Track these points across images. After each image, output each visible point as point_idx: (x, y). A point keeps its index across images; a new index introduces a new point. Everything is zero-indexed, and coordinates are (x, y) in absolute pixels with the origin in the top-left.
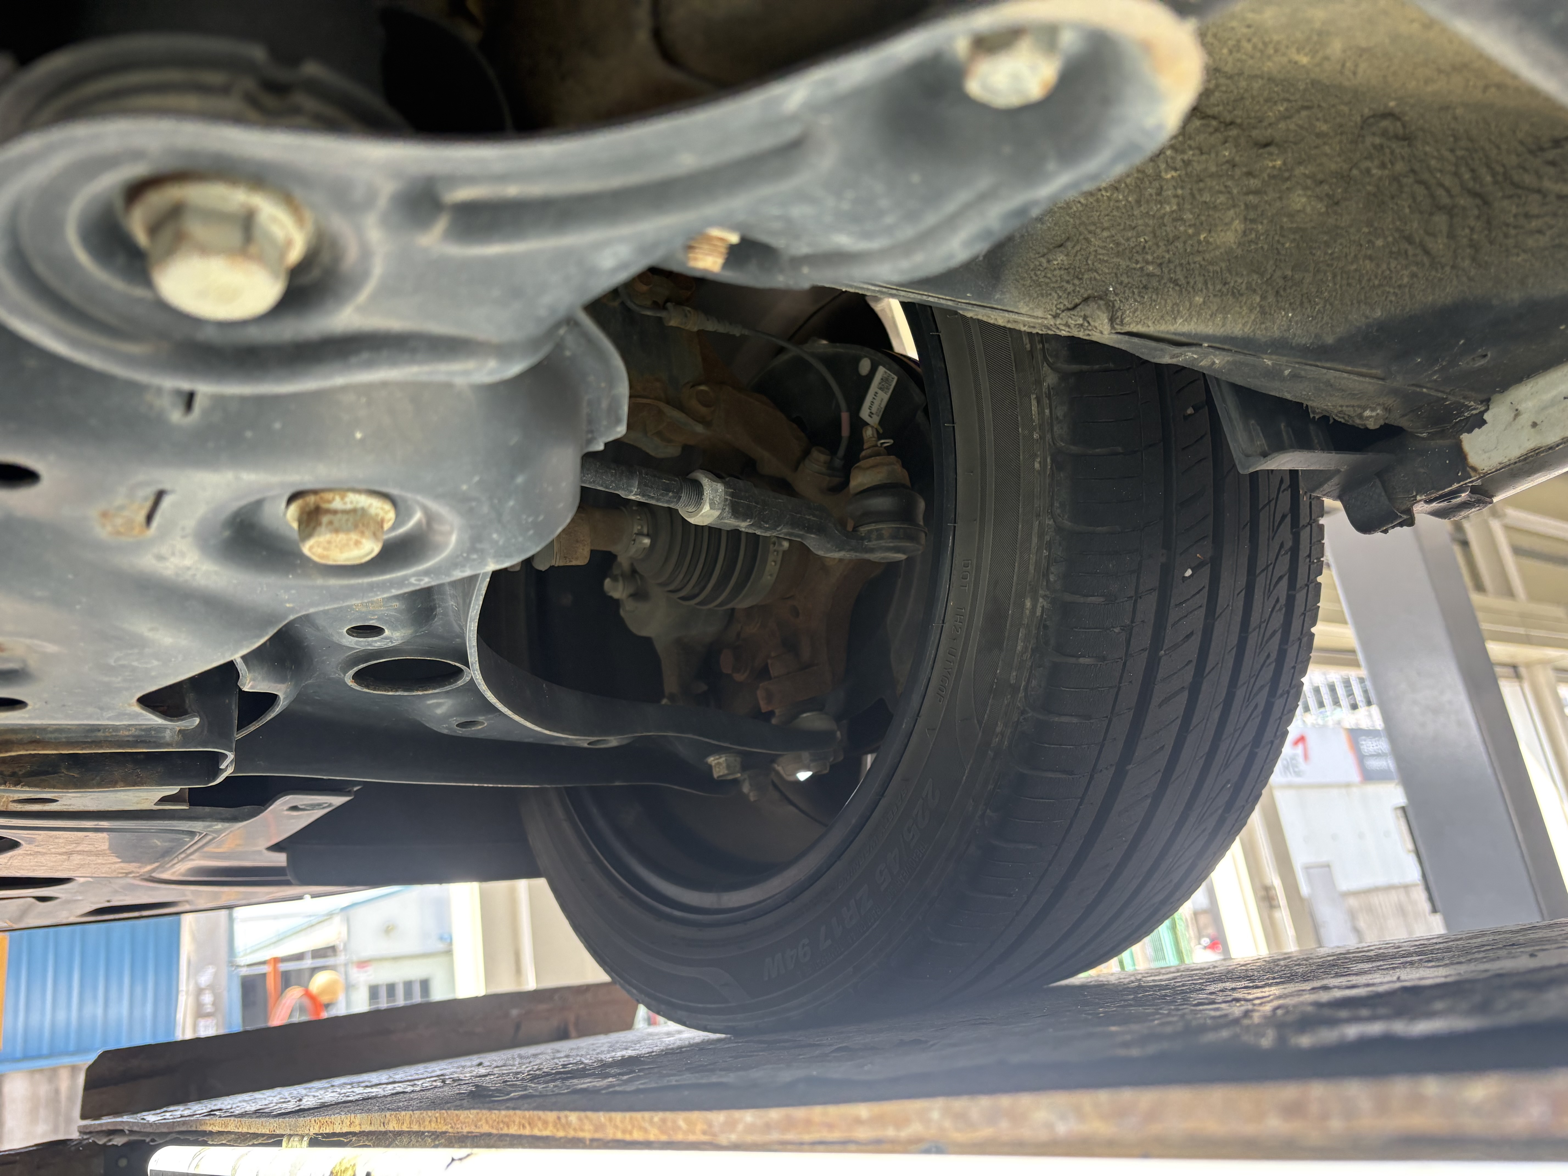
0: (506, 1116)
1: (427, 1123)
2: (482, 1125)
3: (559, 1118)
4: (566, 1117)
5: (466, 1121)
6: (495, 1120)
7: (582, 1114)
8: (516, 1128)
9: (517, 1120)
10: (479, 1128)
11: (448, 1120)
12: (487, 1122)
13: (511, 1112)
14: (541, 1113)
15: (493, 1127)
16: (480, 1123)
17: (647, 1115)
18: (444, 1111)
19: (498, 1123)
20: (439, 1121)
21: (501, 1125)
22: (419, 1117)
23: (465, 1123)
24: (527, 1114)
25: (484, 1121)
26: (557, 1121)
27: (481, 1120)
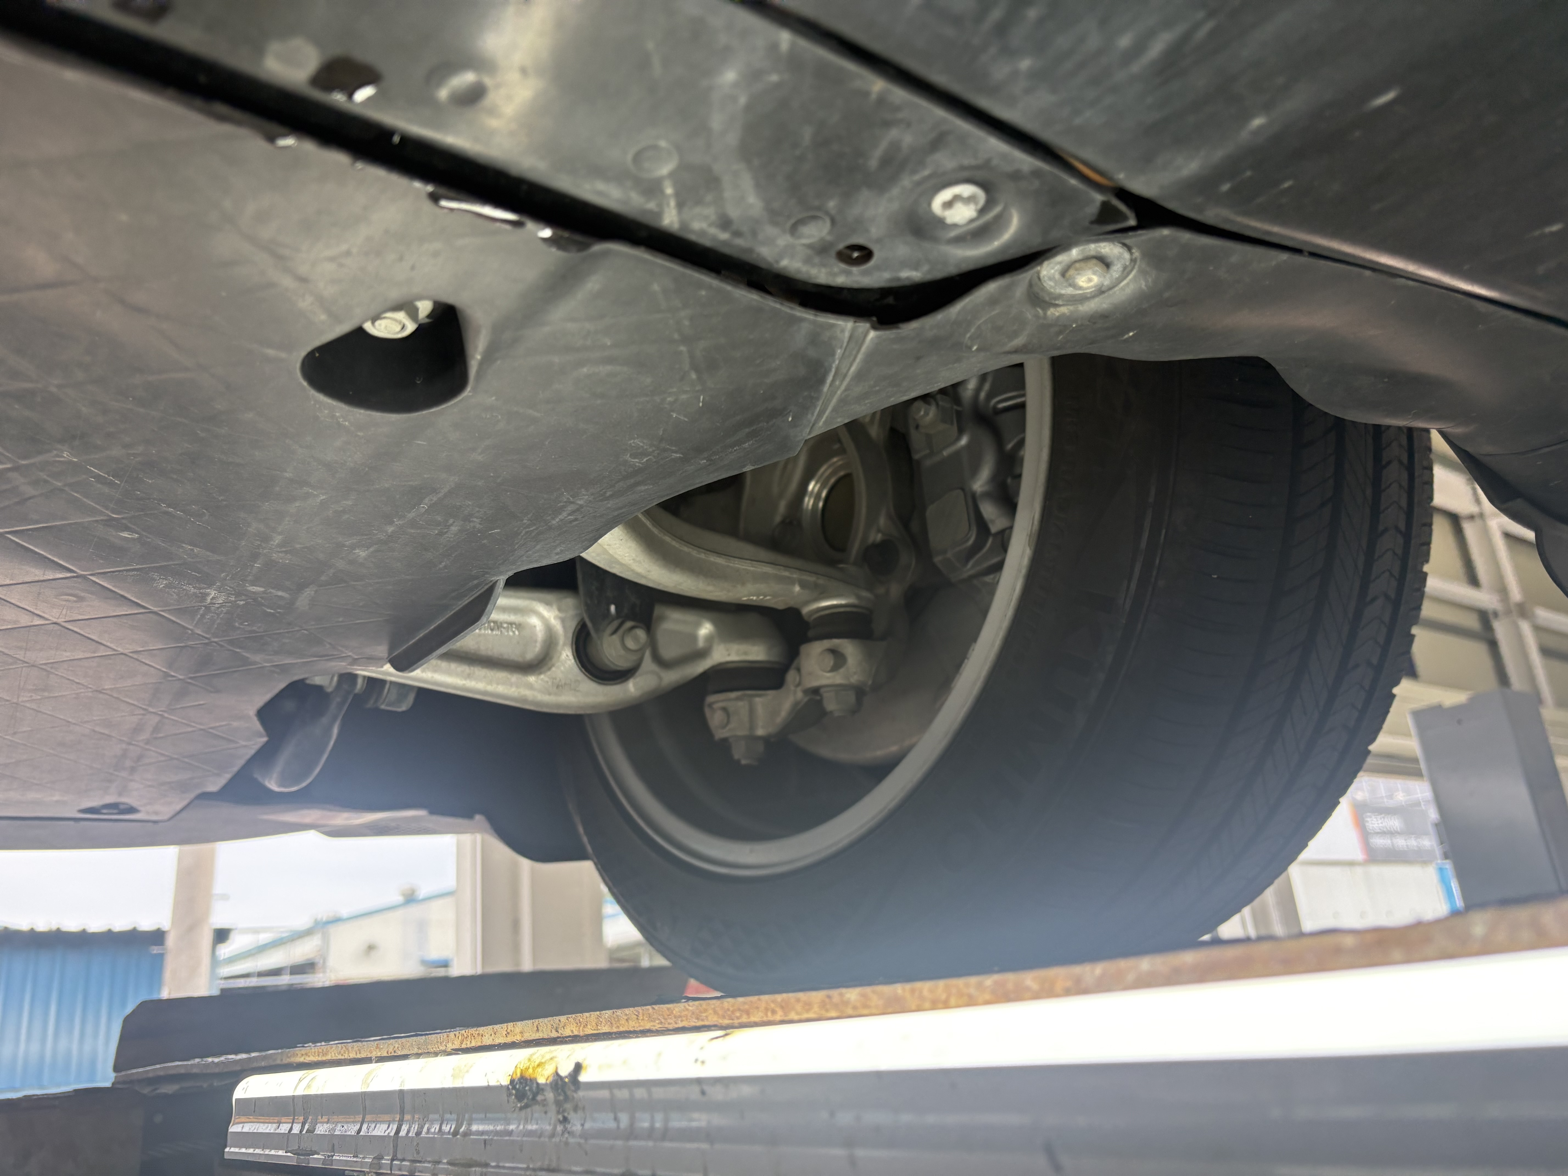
0: (745, 1003)
1: (623, 1022)
2: (707, 1017)
3: (829, 997)
4: (841, 995)
5: (683, 1013)
6: (728, 1010)
7: (868, 990)
8: (761, 1014)
9: (763, 1005)
10: (702, 1020)
11: (655, 1016)
12: (715, 1012)
13: (754, 999)
14: (801, 995)
15: (724, 1017)
16: (704, 1015)
17: (973, 980)
18: (649, 1007)
19: (733, 1012)
20: (641, 1017)
21: (738, 1014)
22: (610, 1017)
23: (680, 1016)
24: (779, 997)
25: (711, 1011)
26: (827, 1000)
27: (706, 1011)
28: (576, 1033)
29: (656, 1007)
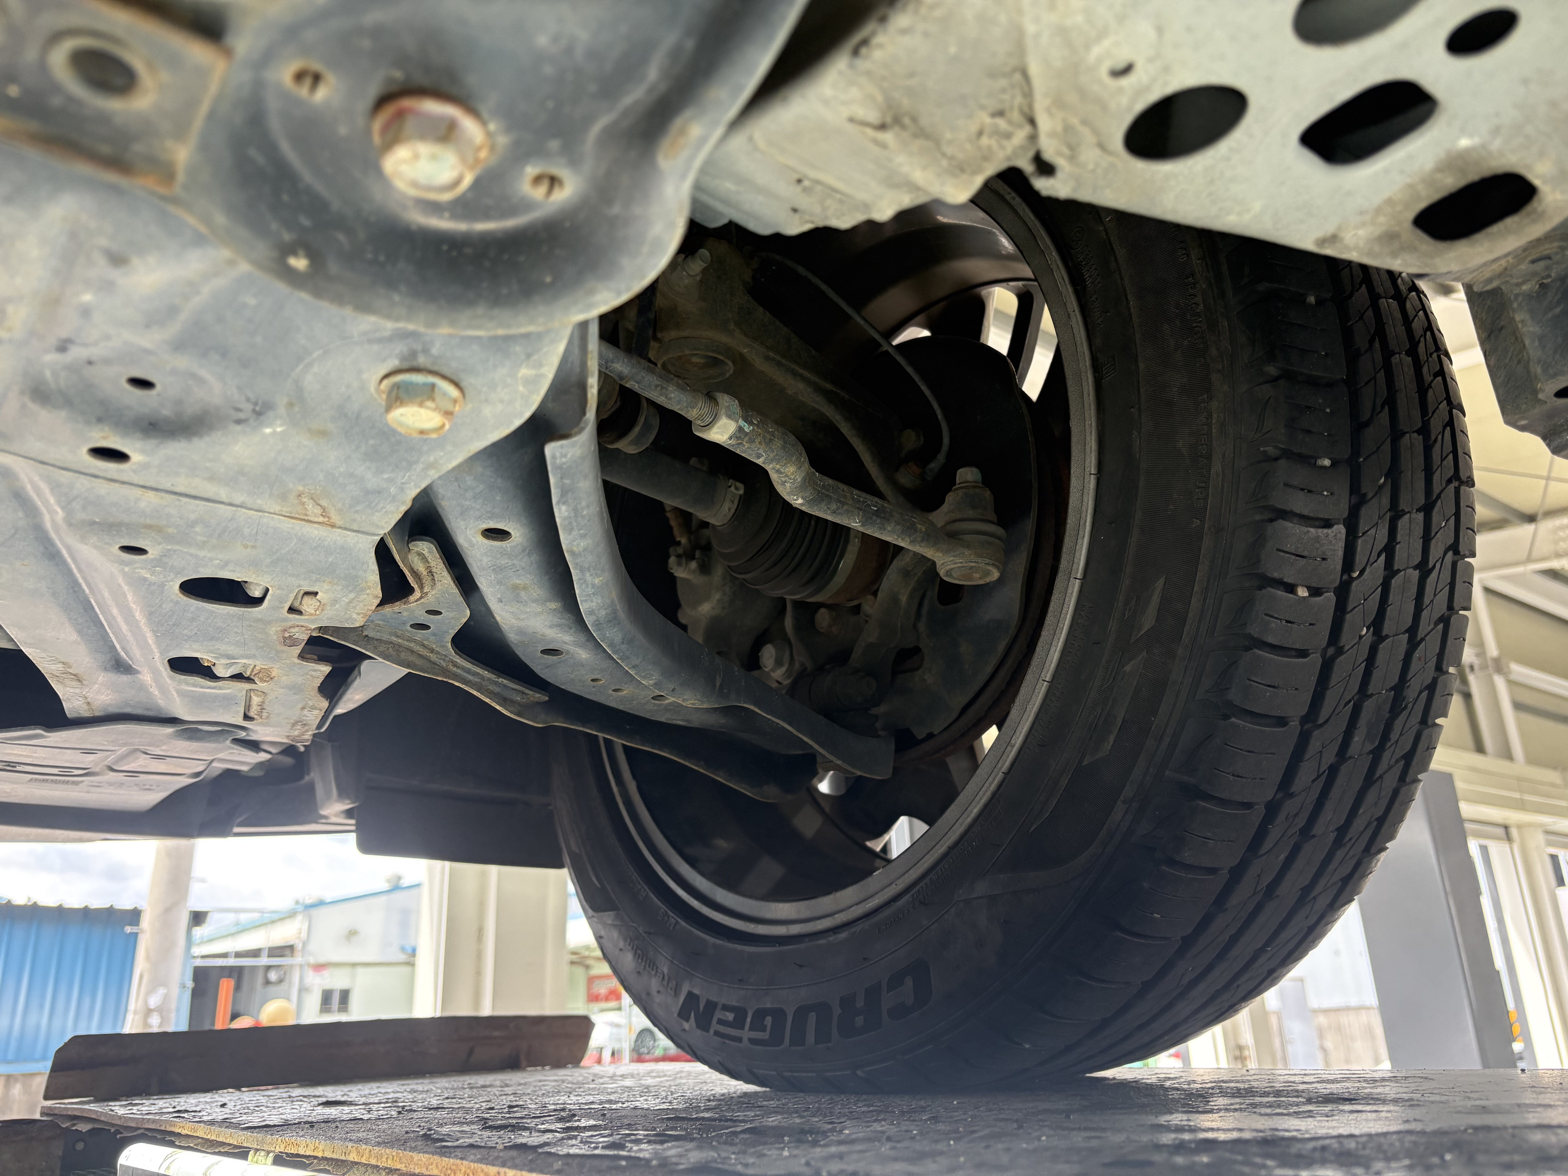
0: (454, 1164)
1: (384, 1159)
2: (432, 1169)
6: (444, 1166)
9: (463, 1169)
10: (429, 1171)
11: (403, 1160)
12: (437, 1166)
13: (459, 1162)
16: (430, 1167)
18: (400, 1151)
19: (447, 1169)
20: (395, 1159)
22: (377, 1153)
23: (417, 1164)
24: (473, 1165)
25: (434, 1165)
28: (356, 1160)
29: (405, 1153)
